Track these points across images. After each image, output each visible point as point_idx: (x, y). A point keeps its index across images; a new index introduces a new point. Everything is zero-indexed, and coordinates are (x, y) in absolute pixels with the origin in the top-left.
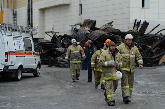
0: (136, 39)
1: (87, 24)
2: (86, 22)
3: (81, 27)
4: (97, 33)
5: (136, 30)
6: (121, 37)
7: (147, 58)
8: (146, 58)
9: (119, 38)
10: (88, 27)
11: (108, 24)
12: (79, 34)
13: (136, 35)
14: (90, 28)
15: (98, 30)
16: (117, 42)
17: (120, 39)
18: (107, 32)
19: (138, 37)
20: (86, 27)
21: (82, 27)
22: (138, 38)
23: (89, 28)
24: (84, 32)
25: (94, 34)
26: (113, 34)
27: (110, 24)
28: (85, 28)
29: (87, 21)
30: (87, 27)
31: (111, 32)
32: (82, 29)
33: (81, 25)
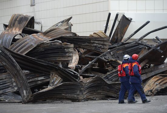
0: (103, 48)
3: (5, 30)
4: (33, 40)
5: (104, 32)
6: (72, 46)
7: (117, 82)
8: (114, 82)
9: (69, 48)
10: (17, 29)
11: (63, 22)
13: (102, 43)
14: (21, 30)
15: (35, 34)
16: (67, 55)
17: (70, 50)
18: (51, 37)
19: (105, 45)
20: (14, 29)
21: (7, 28)
22: (107, 47)
23: (19, 30)
24: (9, 37)
25: (27, 41)
26: (60, 42)
27: (66, 23)
28: (12, 30)
29: (18, 17)
30: (15, 29)
31: (58, 37)
32: (7, 32)
33: (6, 26)
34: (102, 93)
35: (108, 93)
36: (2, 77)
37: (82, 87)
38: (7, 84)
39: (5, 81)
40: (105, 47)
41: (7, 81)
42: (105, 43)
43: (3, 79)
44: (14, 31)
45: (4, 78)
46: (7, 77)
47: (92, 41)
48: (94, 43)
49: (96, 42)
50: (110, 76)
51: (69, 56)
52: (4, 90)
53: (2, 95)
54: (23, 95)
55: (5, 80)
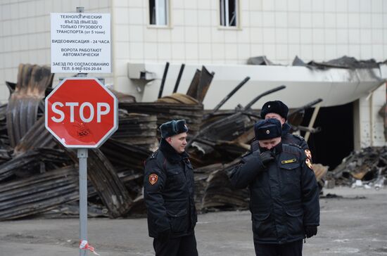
1: (32, 79)
2: (29, 74)
3: (11, 92)
6: (154, 118)
9: (148, 122)
10: (36, 91)
12: (14, 112)
13: (190, 113)
14: (43, 93)
16: (144, 134)
17: (151, 126)
19: (196, 118)
20: (29, 90)
21: (17, 89)
23: (40, 92)
24: (30, 105)
26: (126, 112)
28: (26, 92)
29: (31, 70)
30: (32, 91)
32: (20, 96)
33: (12, 86)
34: (220, 201)
35: (229, 199)
36: (62, 174)
37: (201, 190)
38: (70, 186)
39: (68, 181)
40: (196, 121)
41: (71, 180)
42: (196, 114)
43: (64, 177)
44: (30, 94)
45: (65, 175)
46: (71, 173)
47: (171, 111)
48: (175, 114)
49: (179, 112)
50: (230, 170)
51: (148, 137)
52: (67, 196)
53: (63, 205)
54: (110, 204)
55: (67, 179)
